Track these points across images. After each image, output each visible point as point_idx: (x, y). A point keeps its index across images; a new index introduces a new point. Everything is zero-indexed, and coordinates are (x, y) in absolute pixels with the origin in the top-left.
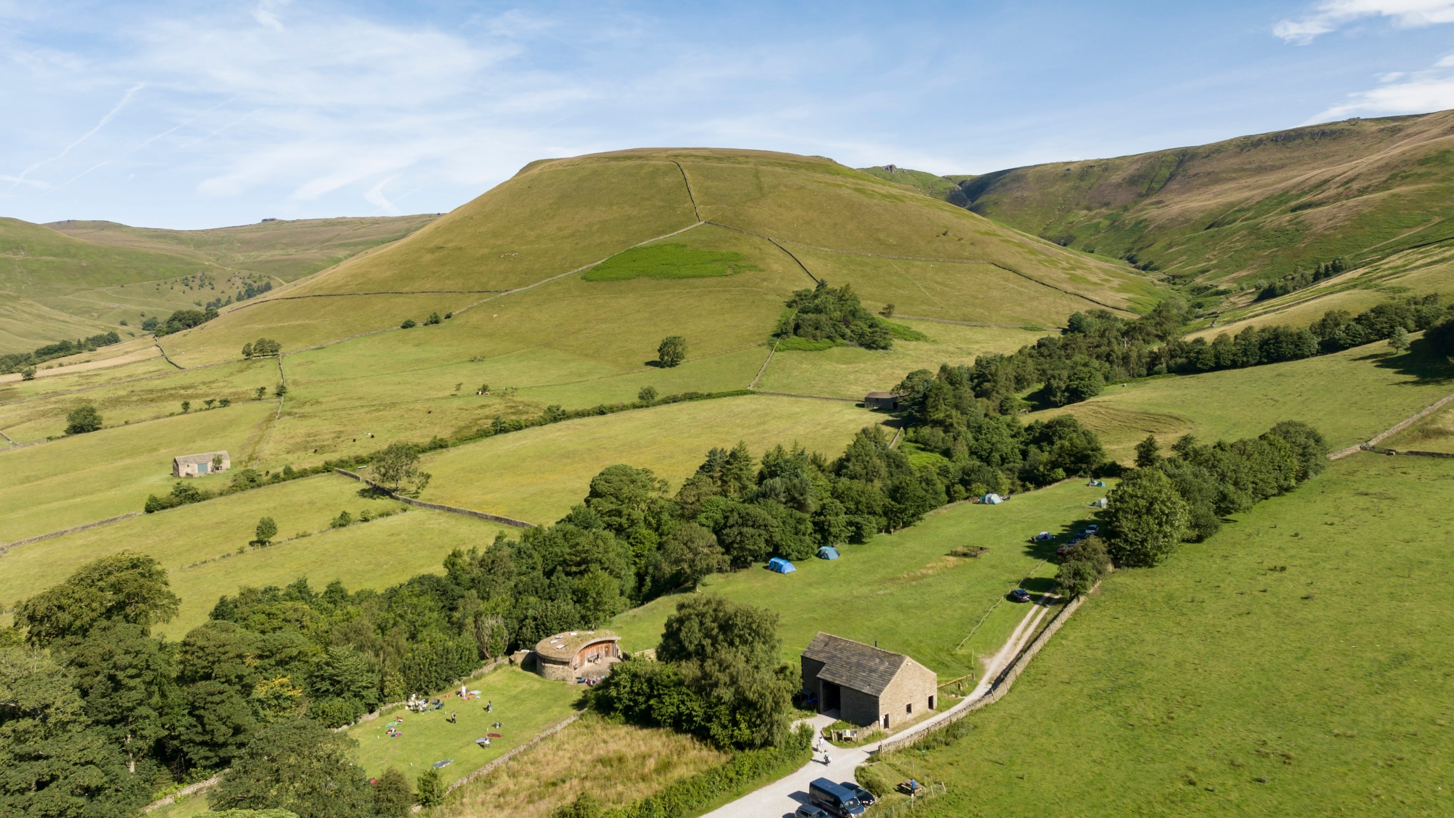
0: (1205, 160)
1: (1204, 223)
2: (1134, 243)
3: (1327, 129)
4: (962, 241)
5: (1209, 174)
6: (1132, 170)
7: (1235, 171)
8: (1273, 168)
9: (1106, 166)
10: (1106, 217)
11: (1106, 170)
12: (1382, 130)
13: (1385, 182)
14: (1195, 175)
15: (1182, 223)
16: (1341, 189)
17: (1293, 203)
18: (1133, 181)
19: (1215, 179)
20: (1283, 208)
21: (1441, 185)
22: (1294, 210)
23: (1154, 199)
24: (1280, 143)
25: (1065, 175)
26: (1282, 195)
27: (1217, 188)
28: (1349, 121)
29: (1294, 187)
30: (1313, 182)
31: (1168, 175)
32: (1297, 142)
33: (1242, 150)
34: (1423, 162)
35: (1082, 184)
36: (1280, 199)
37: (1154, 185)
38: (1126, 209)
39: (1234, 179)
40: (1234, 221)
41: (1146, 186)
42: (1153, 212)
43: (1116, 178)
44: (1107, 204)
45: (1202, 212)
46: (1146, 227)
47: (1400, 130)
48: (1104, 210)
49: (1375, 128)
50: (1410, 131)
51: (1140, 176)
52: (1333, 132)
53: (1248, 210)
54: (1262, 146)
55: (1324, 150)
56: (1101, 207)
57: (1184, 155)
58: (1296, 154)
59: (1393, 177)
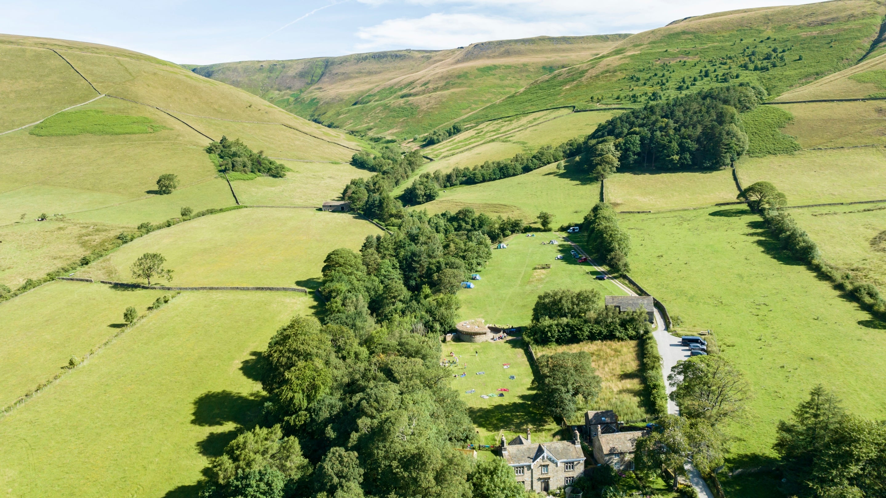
0: (339, 66)
1: (351, 102)
2: (315, 111)
3: (398, 53)
4: (261, 111)
5: (344, 74)
6: (300, 68)
7: (357, 73)
8: (376, 73)
9: (284, 65)
10: (292, 95)
11: (284, 67)
12: (423, 57)
13: (445, 85)
14: (336, 74)
15: (339, 101)
16: (423, 88)
17: (400, 93)
18: (302, 75)
19: (347, 77)
21: (470, 89)
22: (402, 97)
23: (316, 86)
24: (377, 59)
25: (260, 69)
26: (390, 88)
27: (350, 82)
28: (406, 50)
29: (396, 84)
30: (405, 82)
31: (321, 73)
32: (385, 59)
33: (358, 61)
34: (459, 77)
35: (272, 75)
36: (391, 90)
37: (314, 78)
38: (301, 91)
39: (357, 77)
40: (370, 101)
41: (310, 79)
42: (318, 94)
43: (291, 72)
44: (290, 88)
45: (348, 95)
46: (318, 102)
47: (431, 58)
48: (288, 91)
49: (419, 55)
50: (436, 58)
51: (306, 73)
52: (401, 56)
53: (375, 95)
54: (368, 60)
55: (398, 65)
56: (286, 89)
57: (327, 62)
58: (385, 66)
59: (447, 83)
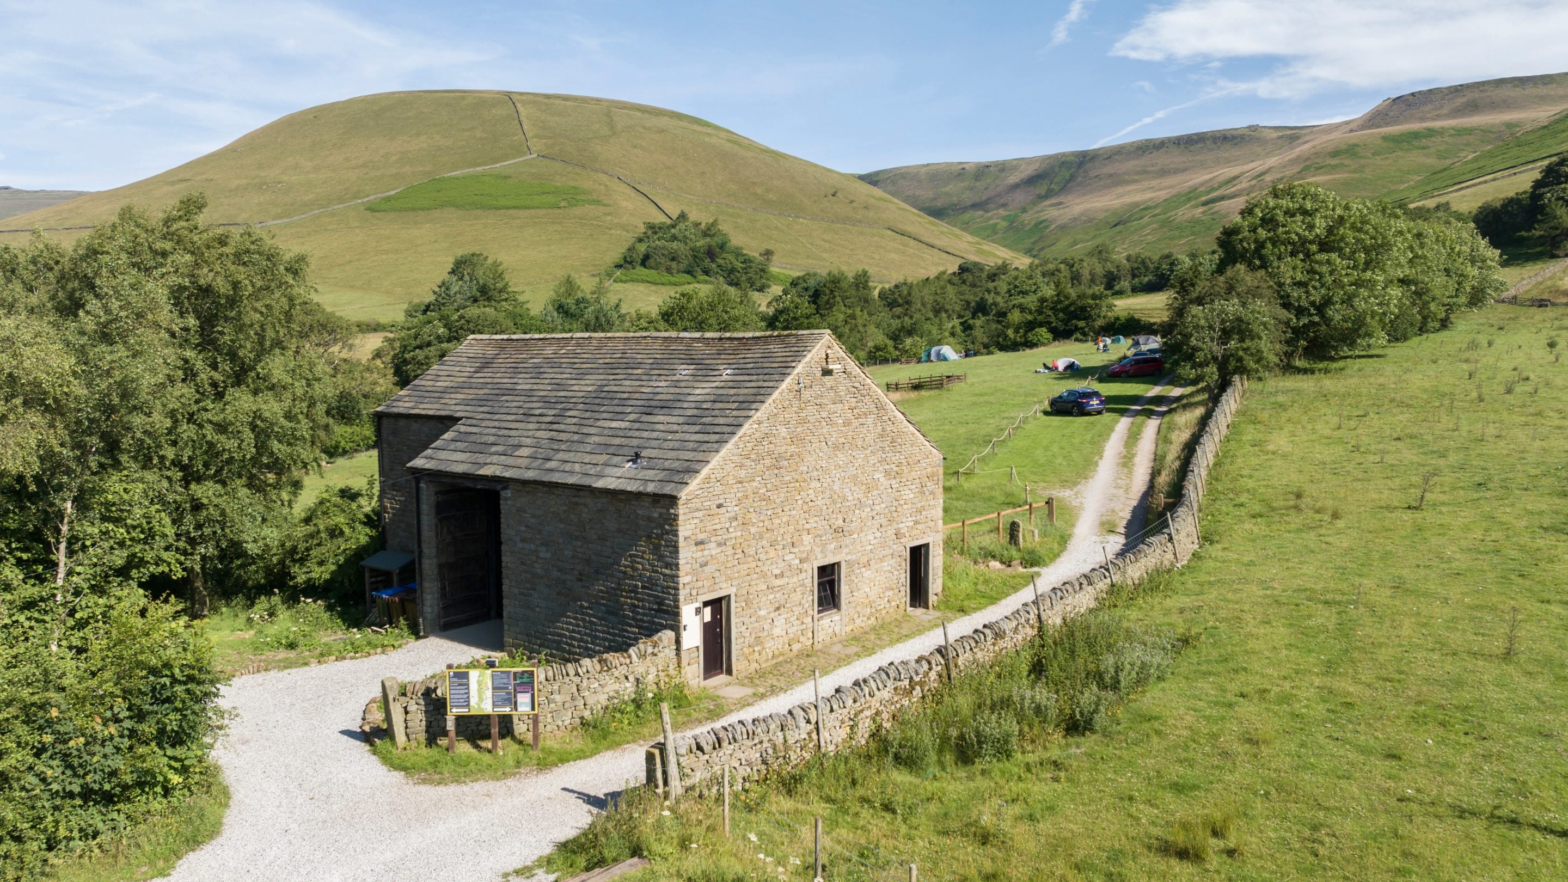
0: (1105, 162)
1: (1108, 223)
2: (1034, 243)
3: (1228, 134)
4: (855, 204)
5: (1111, 176)
6: (1030, 171)
7: (1138, 173)
8: (1177, 171)
9: (1003, 167)
10: (1004, 218)
11: (1003, 170)
12: (1282, 137)
13: (1300, 172)
14: (1096, 177)
15: (1086, 222)
16: (1253, 182)
17: (1204, 199)
18: (1031, 181)
19: (1116, 181)
20: (1193, 203)
21: (1356, 176)
22: (1205, 204)
23: (1054, 201)
24: (1182, 146)
25: (959, 175)
26: (1190, 193)
27: (1120, 190)
28: (1249, 127)
29: (1202, 184)
30: (1221, 179)
31: (1067, 177)
32: (1198, 145)
33: (1144, 152)
34: (1335, 154)
35: (978, 184)
36: (1190, 196)
37: (1053, 186)
38: (1024, 210)
39: (1136, 181)
40: (1142, 218)
41: (1046, 187)
42: (1052, 213)
43: (1013, 179)
44: (1004, 206)
45: (1106, 211)
46: (1046, 227)
47: (1298, 138)
48: (1002, 212)
49: (1275, 135)
50: (1307, 138)
51: (1040, 177)
52: (1234, 138)
53: (1155, 207)
54: (1164, 149)
55: (1226, 155)
56: (997, 208)
57: (1084, 157)
58: (1198, 157)
59: (1307, 168)
